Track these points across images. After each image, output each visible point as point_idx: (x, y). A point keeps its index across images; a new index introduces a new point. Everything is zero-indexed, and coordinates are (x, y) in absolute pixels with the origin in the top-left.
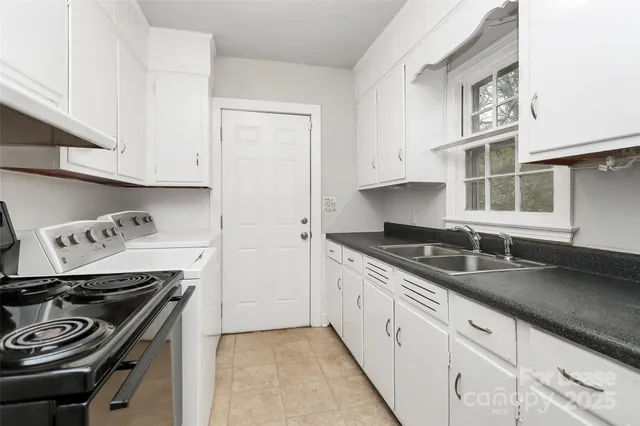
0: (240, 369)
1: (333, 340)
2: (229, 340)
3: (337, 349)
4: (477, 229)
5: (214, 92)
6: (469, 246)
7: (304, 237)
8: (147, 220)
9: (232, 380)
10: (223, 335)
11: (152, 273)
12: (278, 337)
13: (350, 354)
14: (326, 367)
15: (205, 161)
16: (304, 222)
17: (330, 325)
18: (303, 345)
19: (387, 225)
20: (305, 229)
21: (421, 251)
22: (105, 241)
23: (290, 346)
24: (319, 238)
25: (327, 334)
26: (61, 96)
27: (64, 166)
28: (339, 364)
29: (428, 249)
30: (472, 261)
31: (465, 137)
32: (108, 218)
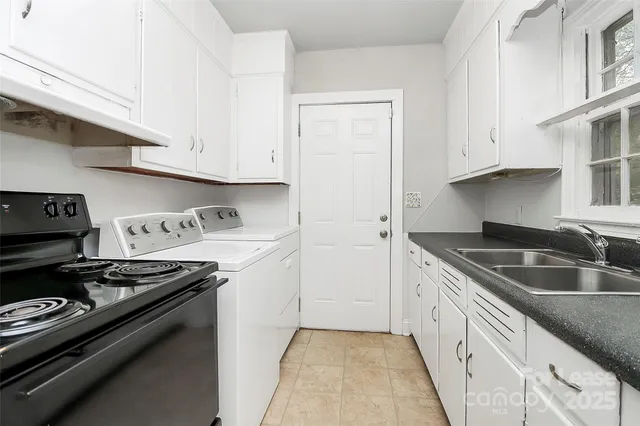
0: (308, 366)
1: (412, 352)
2: (305, 335)
3: (413, 363)
4: (601, 231)
5: (293, 88)
6: (590, 256)
7: (384, 235)
8: (234, 214)
9: (298, 376)
10: (301, 329)
11: (181, 262)
12: (353, 339)
13: (427, 371)
14: (397, 382)
15: (279, 158)
16: (384, 219)
17: (411, 336)
18: (377, 353)
19: (486, 225)
20: (385, 226)
21: (519, 258)
22: (181, 231)
23: (363, 351)
24: (399, 236)
25: (407, 345)
26: (132, 102)
27: (136, 163)
28: (413, 381)
29: (529, 257)
30: (589, 276)
31: (590, 100)
32: (192, 212)
